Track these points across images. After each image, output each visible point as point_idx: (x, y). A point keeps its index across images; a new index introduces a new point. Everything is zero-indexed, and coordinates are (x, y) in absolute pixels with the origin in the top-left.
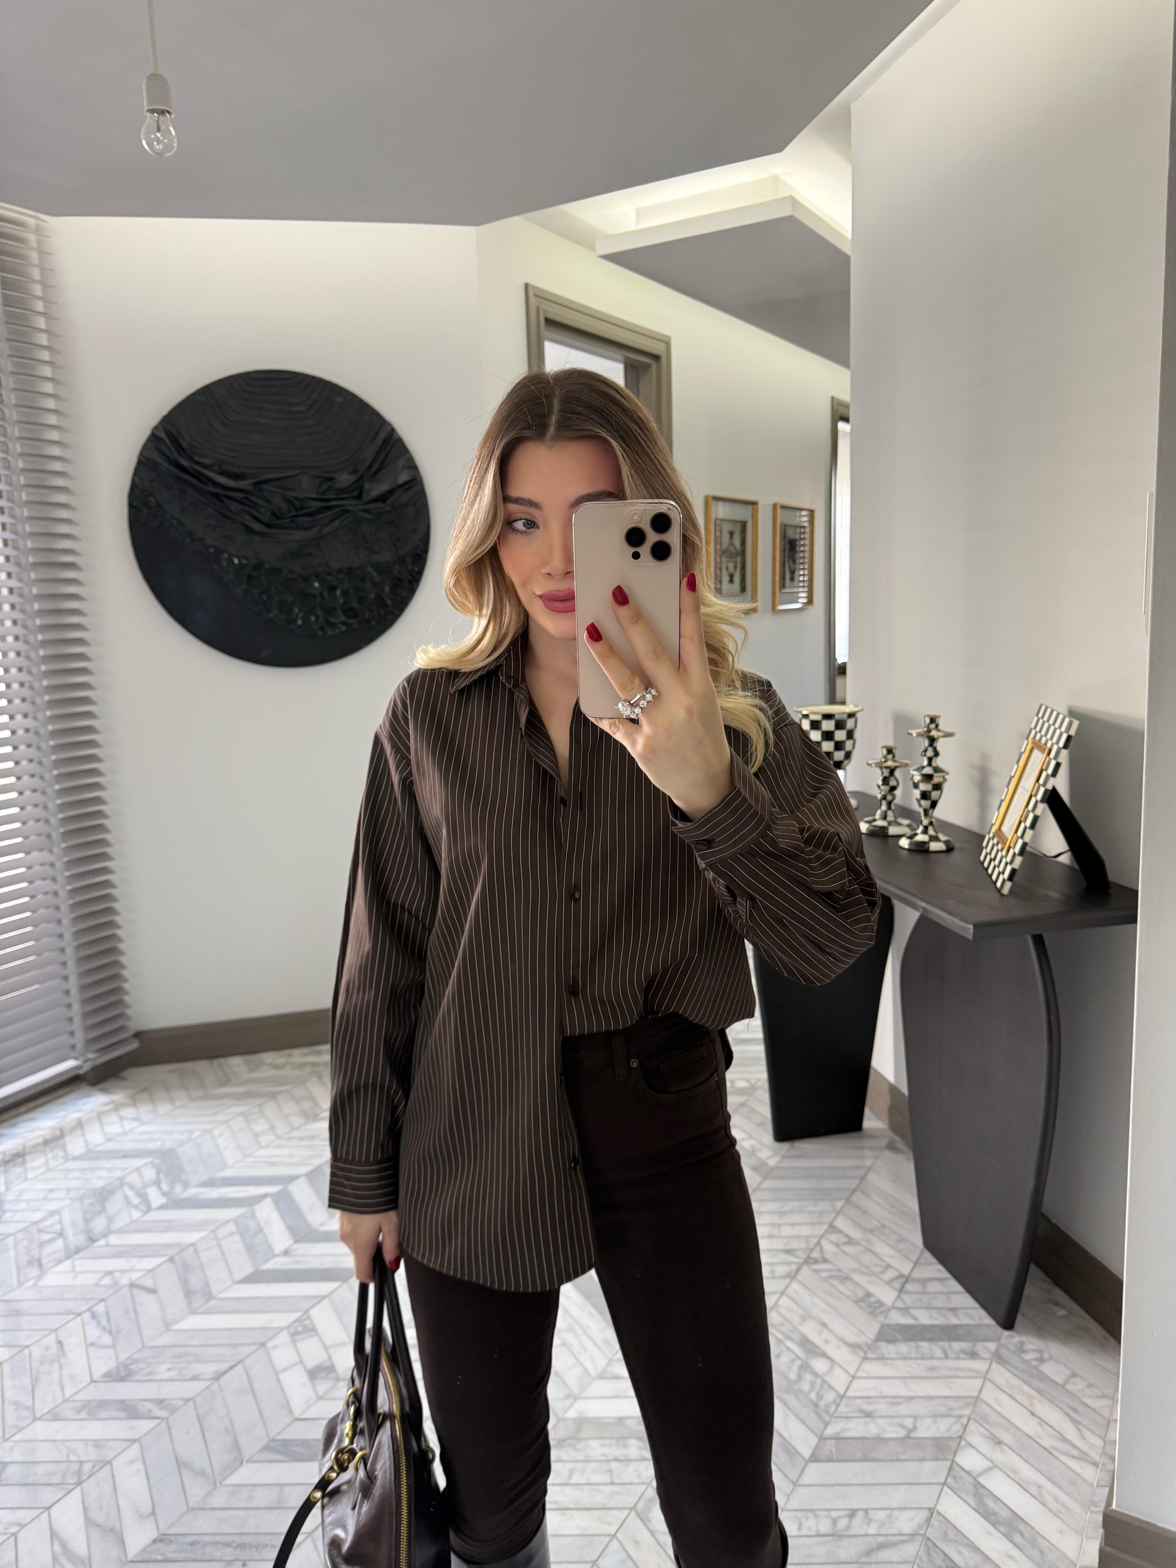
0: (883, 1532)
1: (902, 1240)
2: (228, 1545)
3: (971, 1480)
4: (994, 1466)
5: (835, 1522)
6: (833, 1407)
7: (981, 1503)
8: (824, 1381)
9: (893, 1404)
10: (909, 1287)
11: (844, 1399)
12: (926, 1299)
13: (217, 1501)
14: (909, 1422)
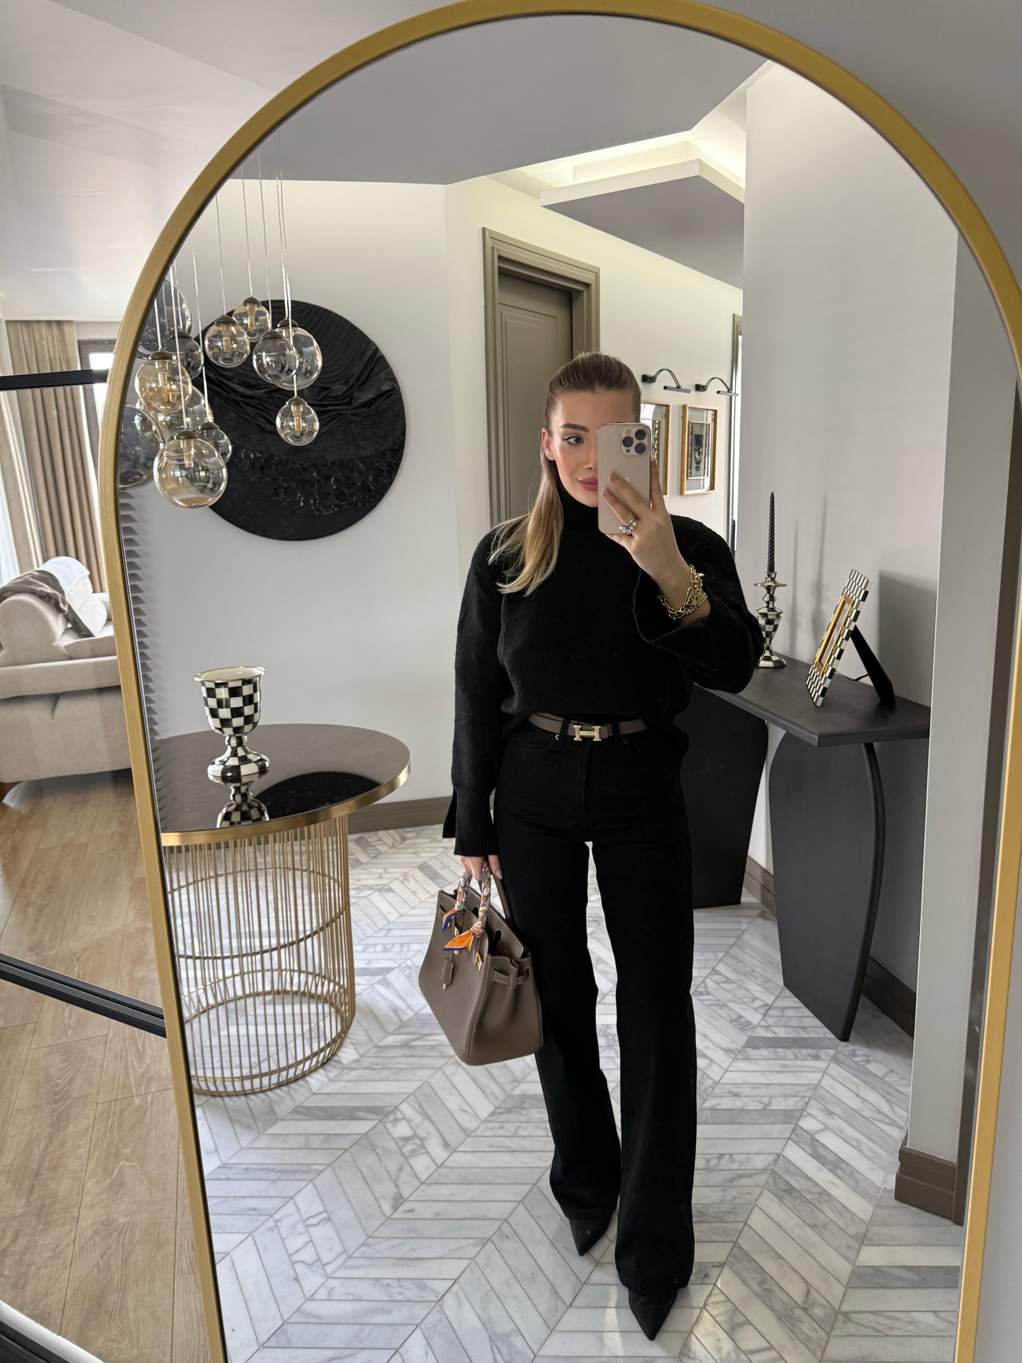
0: (742, 1168)
1: (768, 981)
2: (272, 1170)
3: (809, 1136)
4: (827, 1128)
5: (708, 1161)
6: (711, 1090)
7: (815, 1150)
8: (704, 1073)
9: (755, 1088)
10: (771, 1012)
11: (719, 1085)
12: (783, 1021)
13: (262, 1143)
14: (766, 1100)
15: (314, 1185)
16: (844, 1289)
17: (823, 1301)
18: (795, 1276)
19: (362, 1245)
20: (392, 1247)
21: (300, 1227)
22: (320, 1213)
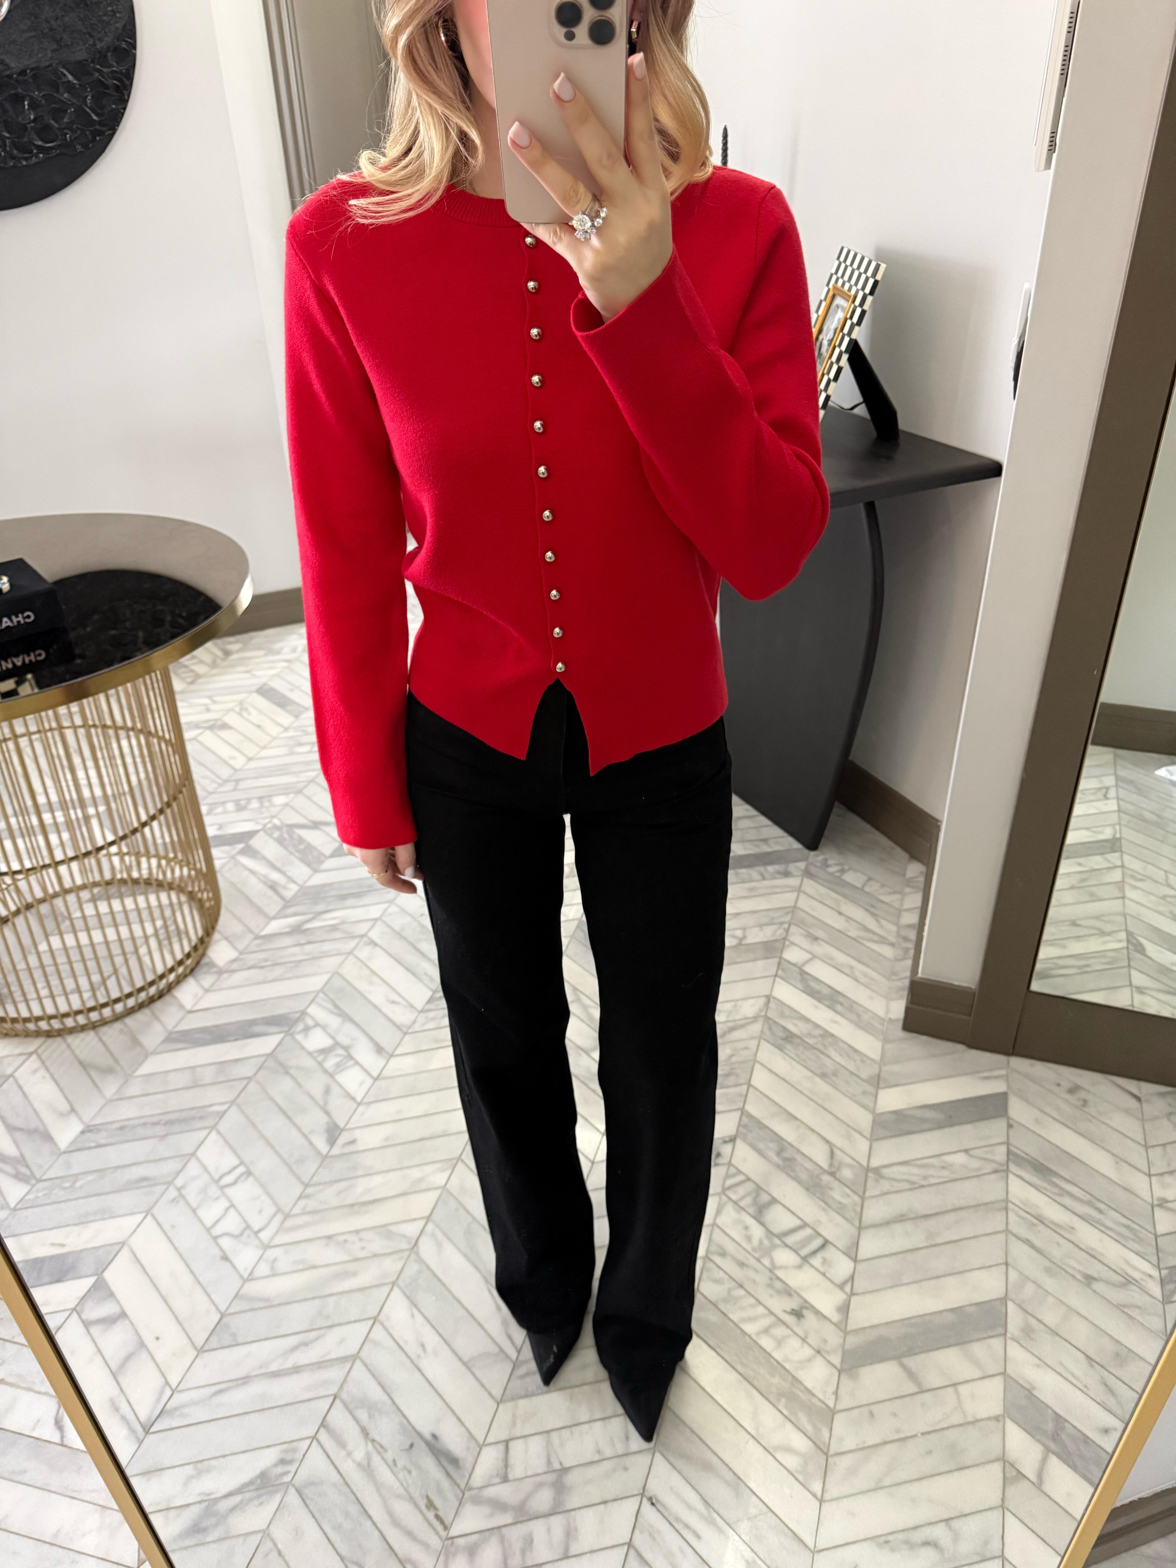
0: (731, 1019)
2: (156, 1124)
3: (797, 970)
4: (815, 957)
7: (807, 985)
13: (133, 1090)
14: (739, 933)
15: (219, 1133)
16: (868, 1143)
17: (849, 1160)
18: (814, 1138)
19: (300, 1198)
20: (340, 1193)
21: (213, 1191)
22: (235, 1168)
